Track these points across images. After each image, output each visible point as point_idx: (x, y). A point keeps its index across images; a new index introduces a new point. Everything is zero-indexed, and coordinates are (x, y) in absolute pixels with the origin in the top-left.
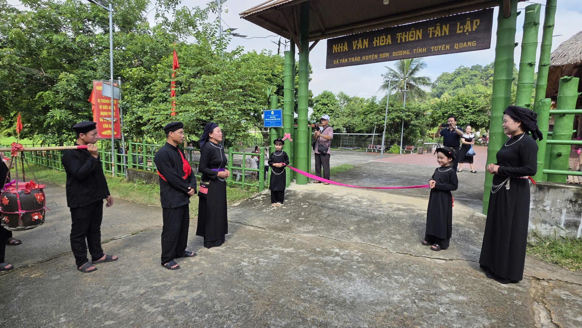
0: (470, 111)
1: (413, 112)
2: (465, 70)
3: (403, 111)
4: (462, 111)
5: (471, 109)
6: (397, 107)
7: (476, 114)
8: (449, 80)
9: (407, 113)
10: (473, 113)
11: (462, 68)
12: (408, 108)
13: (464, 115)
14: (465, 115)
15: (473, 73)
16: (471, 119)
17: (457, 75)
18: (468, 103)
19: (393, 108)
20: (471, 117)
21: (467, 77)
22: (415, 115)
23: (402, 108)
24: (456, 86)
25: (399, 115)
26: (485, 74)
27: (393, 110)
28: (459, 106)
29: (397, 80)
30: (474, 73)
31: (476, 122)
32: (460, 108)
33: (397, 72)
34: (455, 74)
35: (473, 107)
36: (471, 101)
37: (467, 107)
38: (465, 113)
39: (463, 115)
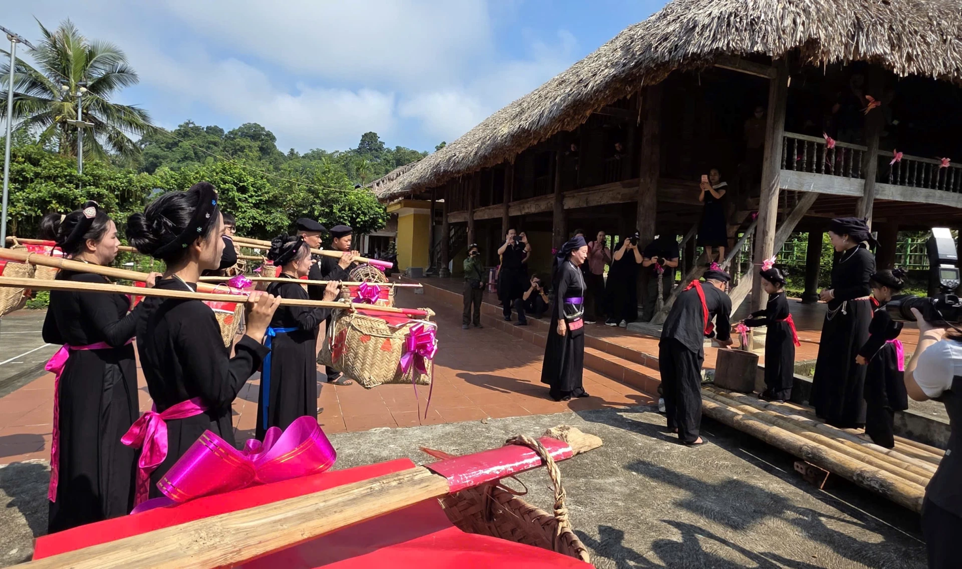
0: (250, 200)
1: (111, 189)
2: (197, 130)
3: (79, 183)
4: (233, 198)
5: (251, 196)
6: (56, 167)
7: (263, 209)
8: (168, 144)
9: (93, 189)
10: (256, 206)
11: (191, 126)
12: (93, 176)
13: (238, 209)
14: (242, 207)
15: (211, 138)
16: (255, 218)
17: (183, 137)
18: (244, 181)
19: (39, 170)
20: (253, 212)
21: (201, 144)
22: (117, 196)
23: (75, 173)
24: (183, 156)
25: (61, 191)
26: (232, 144)
27: (37, 175)
28: (227, 186)
29: (45, 96)
30: (212, 140)
31: (265, 225)
32: (228, 190)
33: (45, 74)
34: (180, 134)
35: (256, 192)
36: (251, 180)
37: (243, 190)
38: (241, 204)
39: (236, 208)
